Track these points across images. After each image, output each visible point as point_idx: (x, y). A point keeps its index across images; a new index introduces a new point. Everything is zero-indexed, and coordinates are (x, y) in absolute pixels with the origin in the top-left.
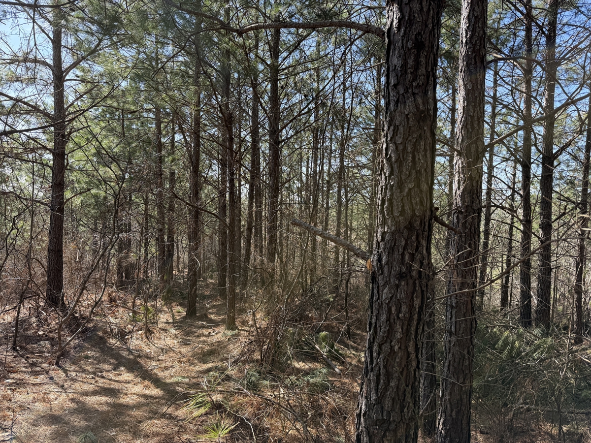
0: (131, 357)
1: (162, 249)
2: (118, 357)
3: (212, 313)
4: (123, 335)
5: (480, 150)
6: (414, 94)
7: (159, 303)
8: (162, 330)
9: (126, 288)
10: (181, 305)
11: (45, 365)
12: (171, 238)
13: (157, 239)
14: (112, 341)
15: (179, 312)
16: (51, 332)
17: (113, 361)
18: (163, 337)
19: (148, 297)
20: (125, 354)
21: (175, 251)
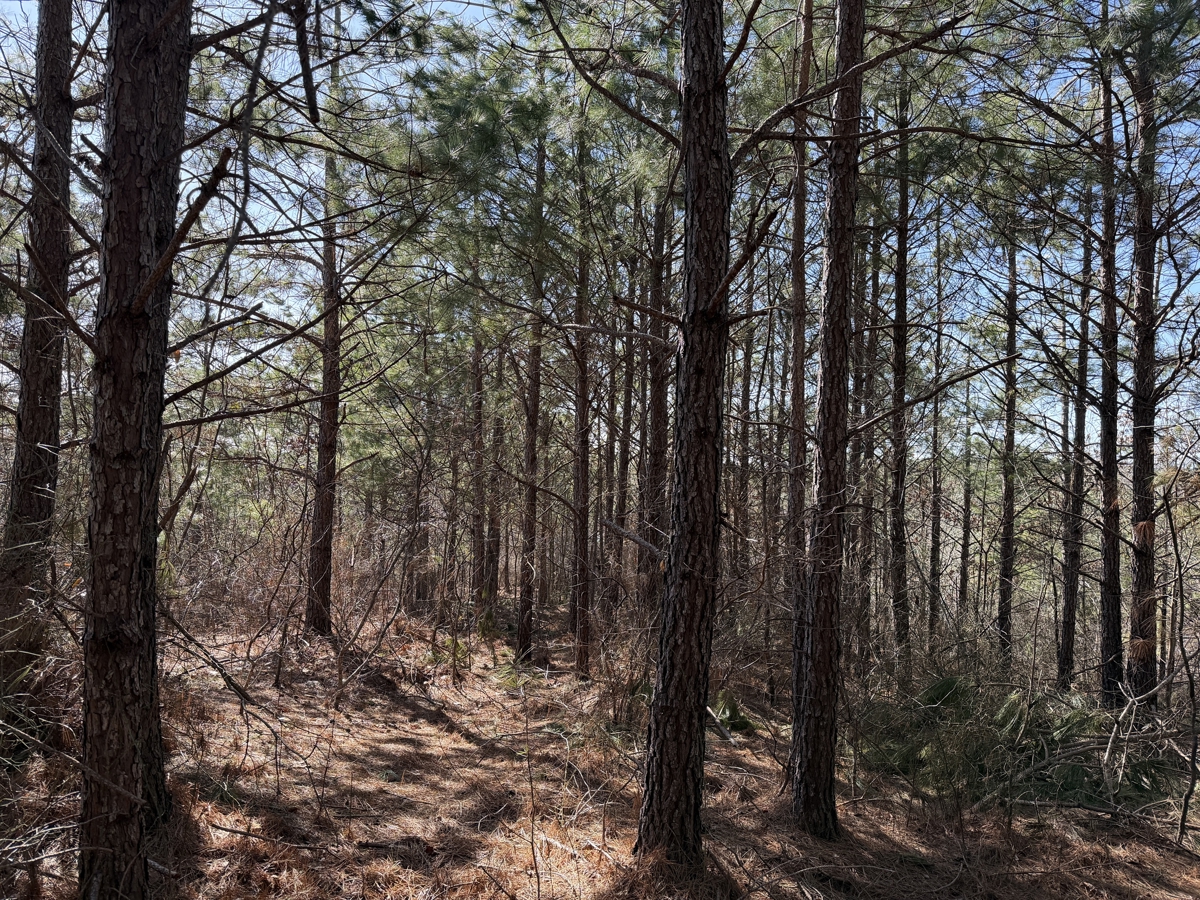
0: (433, 708)
1: (478, 549)
2: (414, 706)
3: (556, 659)
4: (420, 678)
5: (839, 438)
6: (695, 414)
7: (474, 639)
8: (478, 676)
9: (422, 614)
10: (508, 644)
11: (322, 707)
12: (494, 533)
13: (473, 532)
14: (404, 687)
15: (504, 655)
16: (318, 670)
17: (409, 711)
18: (478, 686)
19: (458, 630)
20: (423, 704)
21: (502, 552)
